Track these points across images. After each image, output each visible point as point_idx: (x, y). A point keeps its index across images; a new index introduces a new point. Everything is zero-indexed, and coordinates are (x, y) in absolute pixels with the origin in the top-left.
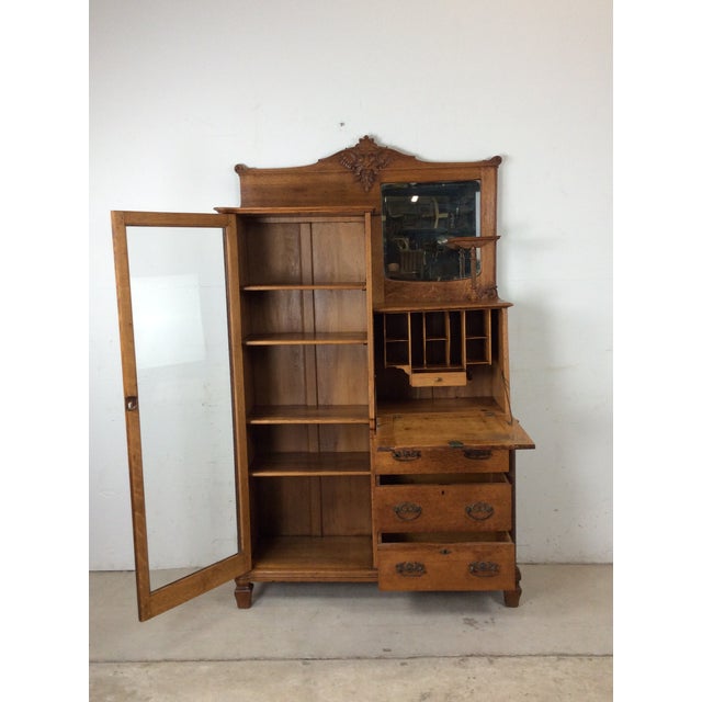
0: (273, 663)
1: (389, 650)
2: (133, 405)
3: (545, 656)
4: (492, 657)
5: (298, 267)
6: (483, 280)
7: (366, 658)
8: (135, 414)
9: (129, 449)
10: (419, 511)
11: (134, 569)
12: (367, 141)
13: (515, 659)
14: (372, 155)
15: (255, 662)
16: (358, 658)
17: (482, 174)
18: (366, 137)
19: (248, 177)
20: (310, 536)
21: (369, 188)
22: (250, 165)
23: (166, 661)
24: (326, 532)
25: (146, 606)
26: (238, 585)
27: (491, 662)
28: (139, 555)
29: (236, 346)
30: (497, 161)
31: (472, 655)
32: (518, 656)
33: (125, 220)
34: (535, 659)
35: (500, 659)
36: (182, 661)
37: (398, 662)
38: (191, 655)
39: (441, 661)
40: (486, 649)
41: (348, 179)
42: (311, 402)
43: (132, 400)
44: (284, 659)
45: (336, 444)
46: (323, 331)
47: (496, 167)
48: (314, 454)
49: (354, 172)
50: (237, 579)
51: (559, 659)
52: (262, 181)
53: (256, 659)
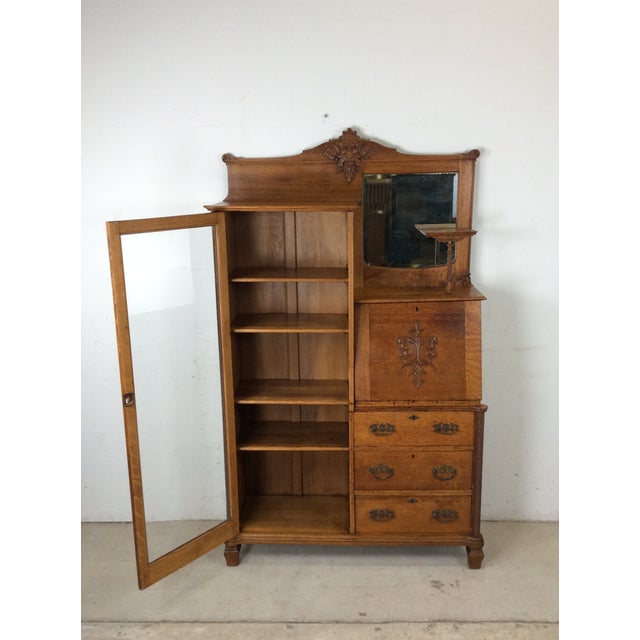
0: (260, 625)
1: (365, 615)
2: (130, 401)
3: (504, 622)
4: (458, 623)
5: (282, 252)
6: (457, 267)
7: (343, 622)
8: (131, 409)
9: (127, 441)
10: (391, 472)
11: (131, 520)
12: (350, 133)
13: (478, 626)
14: (355, 147)
15: (244, 624)
16: (337, 622)
17: (460, 166)
18: (349, 129)
19: (235, 166)
20: (291, 495)
21: (352, 179)
22: (237, 154)
23: (164, 621)
24: (306, 492)
25: (145, 577)
26: (227, 546)
27: (457, 628)
28: (138, 533)
29: (225, 336)
30: (474, 155)
31: (439, 621)
32: (481, 622)
33: (119, 229)
34: (496, 625)
35: (464, 625)
36: (178, 622)
37: (374, 627)
38: (187, 617)
39: (411, 626)
40: (452, 614)
41: (331, 169)
42: (293, 376)
43: (129, 397)
44: (270, 622)
45: (316, 414)
46: (305, 312)
47: (474, 160)
48: (296, 423)
49: (337, 163)
50: (226, 543)
51: (517, 626)
52: (249, 171)
53: (245, 621)
